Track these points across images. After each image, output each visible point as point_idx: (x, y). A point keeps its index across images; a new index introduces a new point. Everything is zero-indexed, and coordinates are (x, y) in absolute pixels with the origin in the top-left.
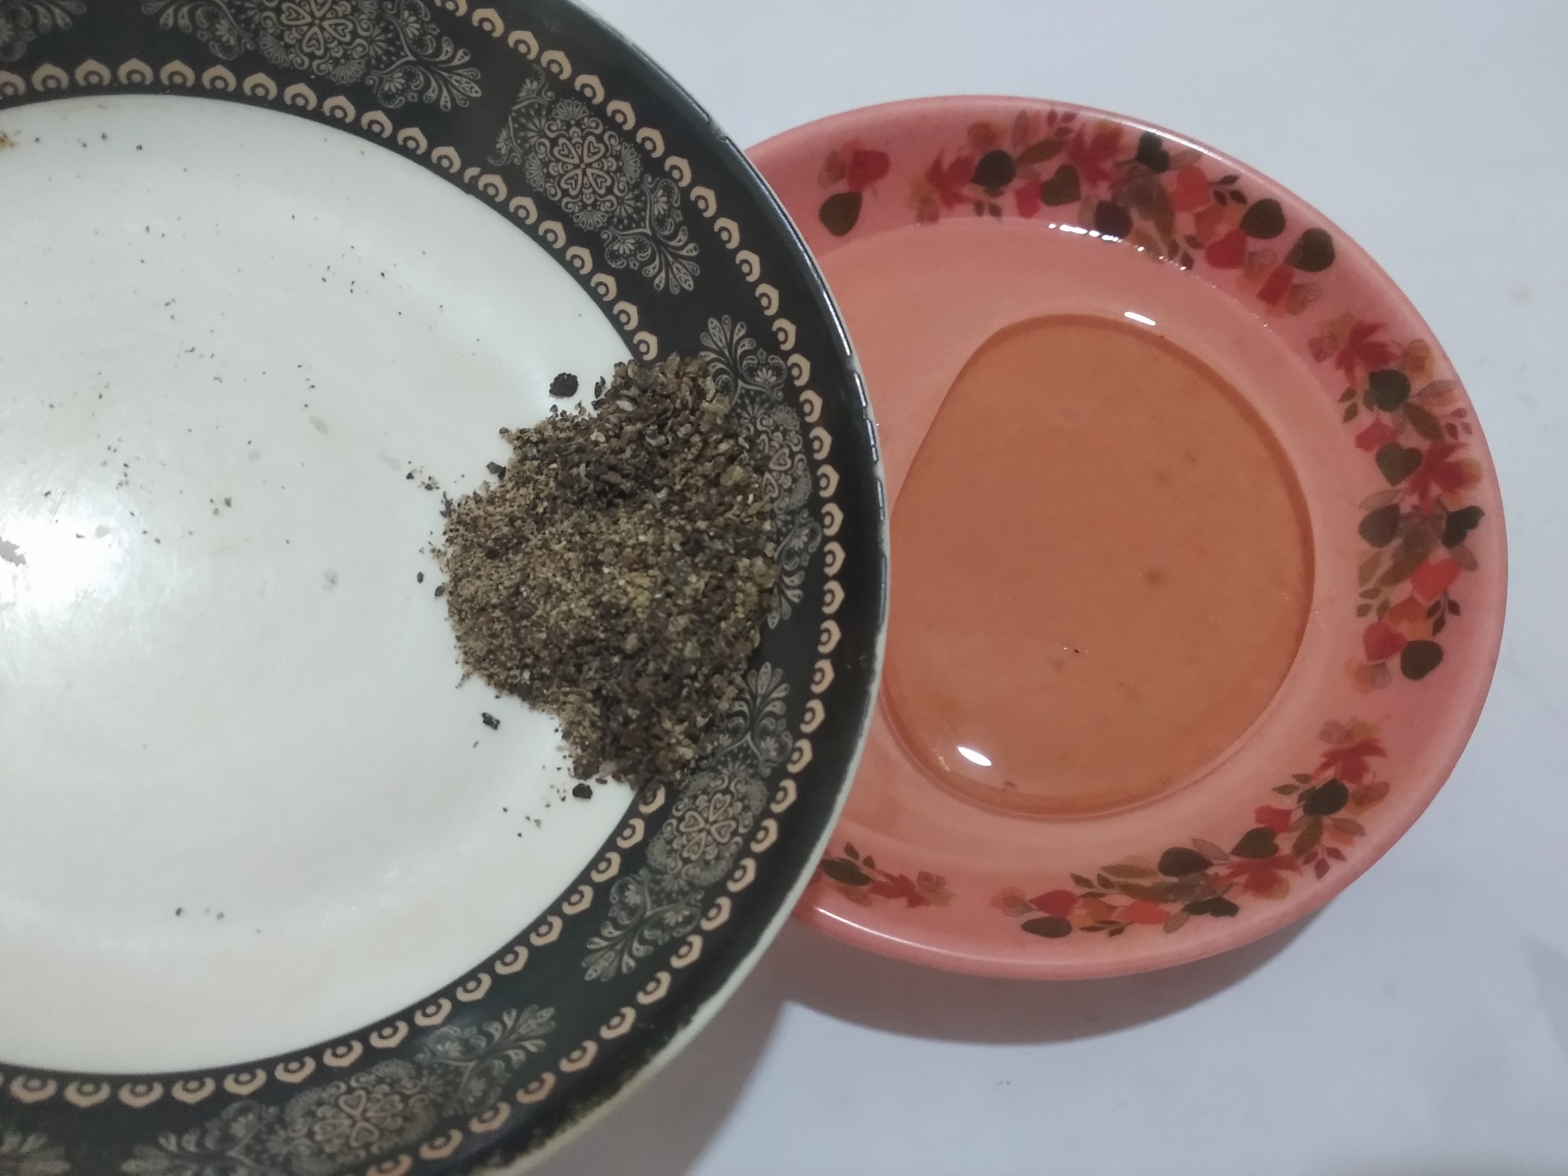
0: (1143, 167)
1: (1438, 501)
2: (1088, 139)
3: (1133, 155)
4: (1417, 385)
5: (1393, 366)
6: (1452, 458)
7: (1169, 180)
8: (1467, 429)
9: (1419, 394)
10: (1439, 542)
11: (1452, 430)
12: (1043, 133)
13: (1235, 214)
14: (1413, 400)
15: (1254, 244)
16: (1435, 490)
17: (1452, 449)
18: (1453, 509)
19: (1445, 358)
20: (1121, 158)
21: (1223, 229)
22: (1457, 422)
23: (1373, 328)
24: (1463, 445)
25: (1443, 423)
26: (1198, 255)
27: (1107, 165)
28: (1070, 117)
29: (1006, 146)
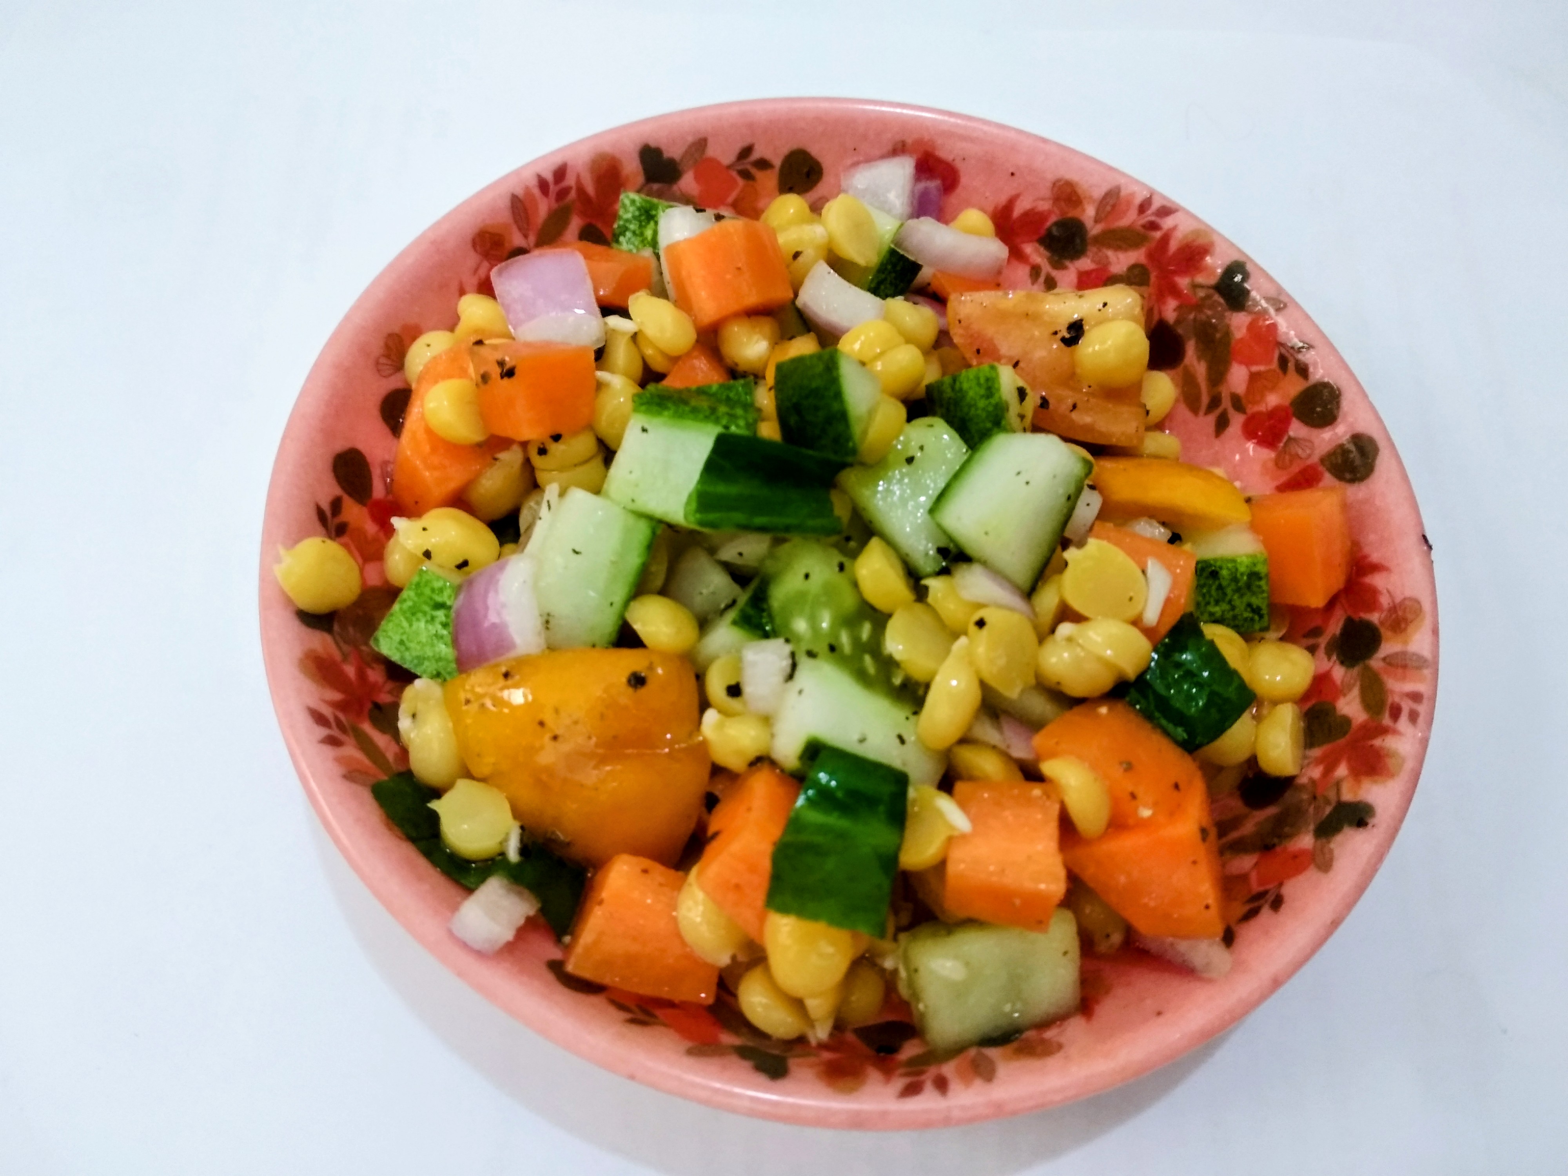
0: (1217, 298)
1: (1338, 785)
2: (1173, 246)
3: (1213, 281)
4: (1389, 647)
5: (1375, 618)
6: (1377, 742)
7: (1239, 322)
8: (1413, 717)
9: (1384, 659)
10: (1312, 827)
11: (1396, 713)
12: (1130, 219)
13: (1293, 387)
14: (1375, 662)
15: (1297, 429)
16: (1342, 771)
17: (1384, 731)
18: (1347, 796)
19: (1435, 632)
20: (1200, 279)
21: (1273, 400)
22: (1406, 706)
23: (1376, 568)
24: (1395, 732)
25: (1390, 701)
26: (1237, 421)
27: (1183, 282)
28: (1164, 212)
29: (1087, 217)
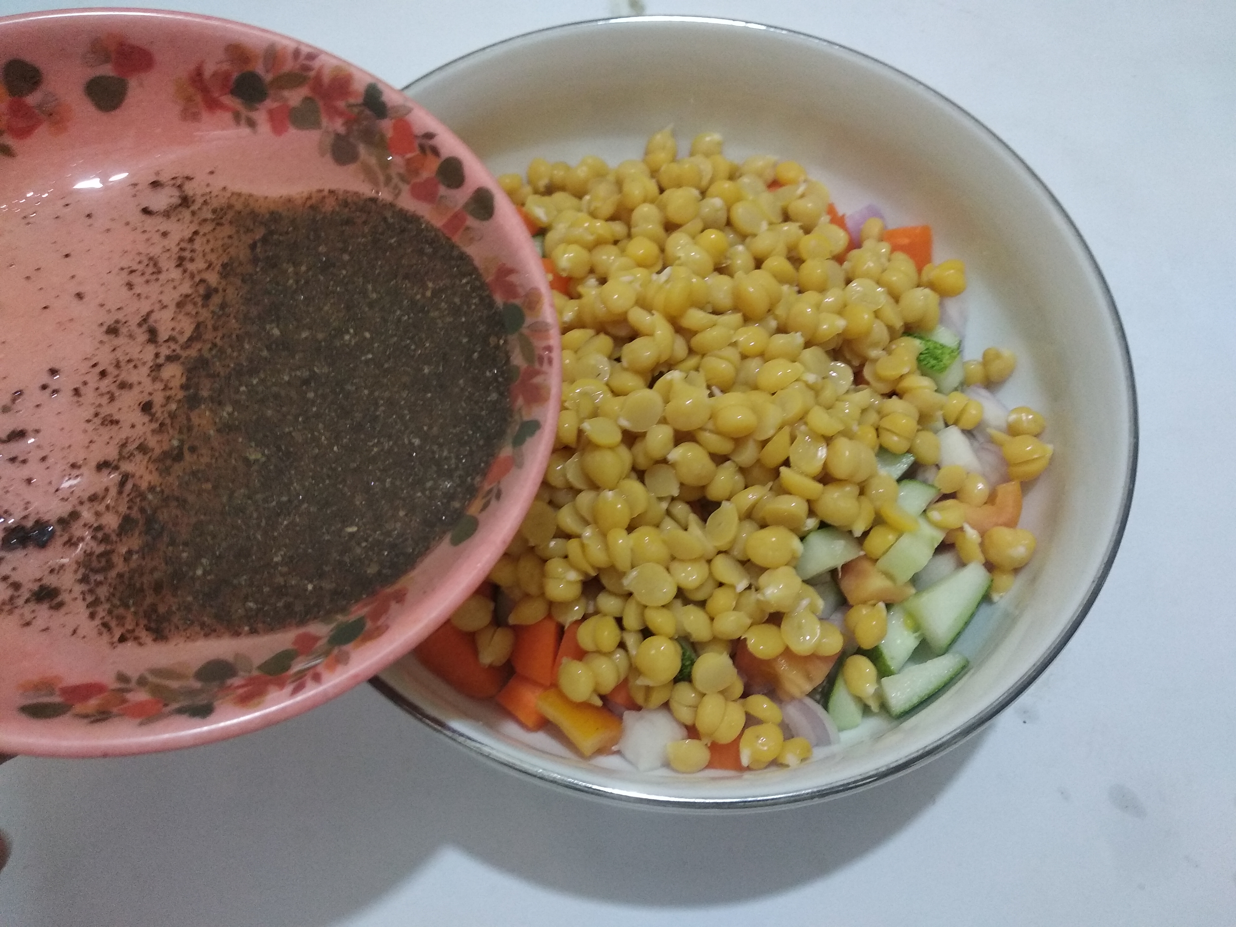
0: (368, 112)
2: (326, 80)
3: (360, 100)
4: (529, 320)
5: (518, 302)
6: (535, 381)
7: (386, 126)
8: (551, 359)
9: (528, 328)
10: (511, 442)
11: (541, 360)
12: (289, 66)
13: (433, 164)
14: (525, 330)
15: (443, 191)
16: (520, 401)
17: (538, 373)
18: (526, 418)
20: (352, 101)
21: (425, 174)
22: (546, 354)
24: (543, 372)
25: (537, 354)
26: (406, 189)
28: (311, 57)
29: (259, 69)
